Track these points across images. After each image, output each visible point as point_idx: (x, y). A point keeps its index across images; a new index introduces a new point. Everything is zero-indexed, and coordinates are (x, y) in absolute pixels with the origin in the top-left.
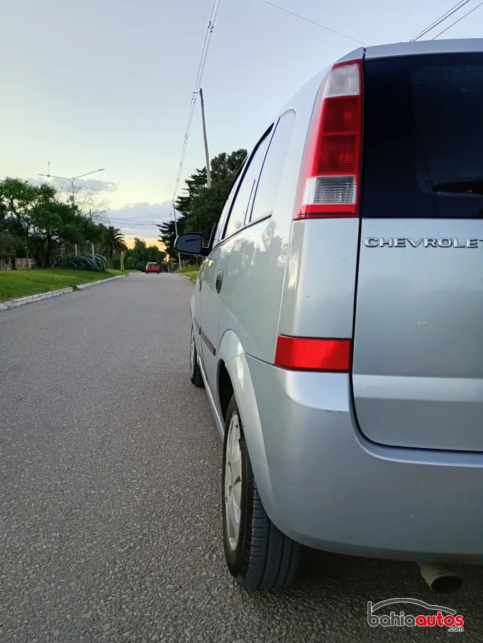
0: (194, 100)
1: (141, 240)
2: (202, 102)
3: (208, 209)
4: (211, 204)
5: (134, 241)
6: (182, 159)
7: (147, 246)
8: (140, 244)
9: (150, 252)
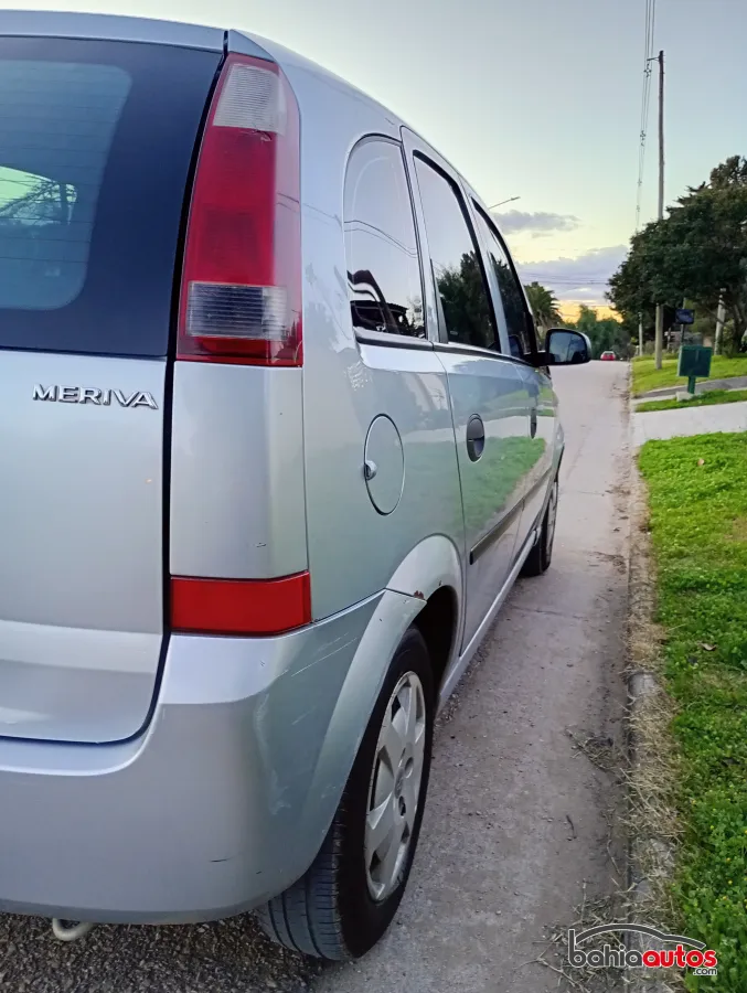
0: (648, 72)
1: (590, 308)
2: (662, 73)
3: (644, 258)
4: (649, 249)
5: (579, 309)
6: (640, 173)
7: (599, 318)
8: (587, 314)
9: (603, 329)
